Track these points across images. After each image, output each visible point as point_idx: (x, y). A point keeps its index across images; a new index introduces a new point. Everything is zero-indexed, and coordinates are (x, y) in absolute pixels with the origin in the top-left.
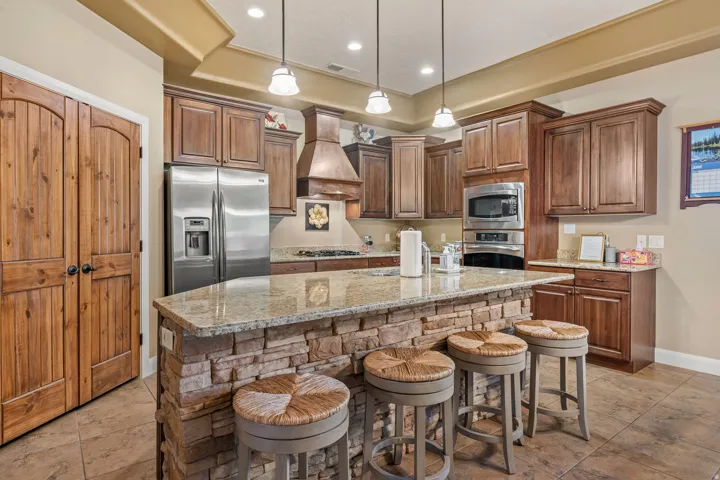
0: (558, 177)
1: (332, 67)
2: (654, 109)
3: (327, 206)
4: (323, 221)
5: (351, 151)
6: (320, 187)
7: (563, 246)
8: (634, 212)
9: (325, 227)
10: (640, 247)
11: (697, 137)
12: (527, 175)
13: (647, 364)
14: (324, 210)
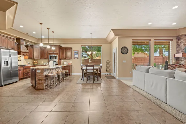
0: (62, 55)
1: (27, 33)
2: (71, 48)
3: (21, 56)
4: (20, 59)
5: (27, 46)
6: (22, 53)
7: (62, 63)
8: (70, 59)
9: (20, 60)
10: (70, 63)
11: (75, 52)
12: (58, 54)
13: (71, 75)
14: (20, 57)
